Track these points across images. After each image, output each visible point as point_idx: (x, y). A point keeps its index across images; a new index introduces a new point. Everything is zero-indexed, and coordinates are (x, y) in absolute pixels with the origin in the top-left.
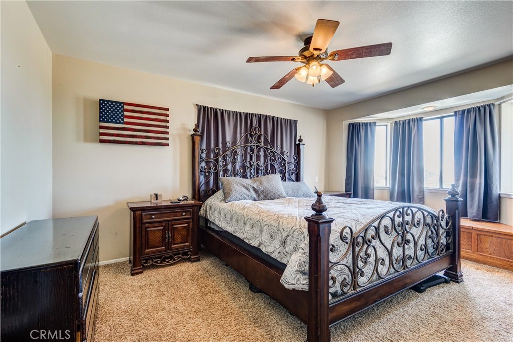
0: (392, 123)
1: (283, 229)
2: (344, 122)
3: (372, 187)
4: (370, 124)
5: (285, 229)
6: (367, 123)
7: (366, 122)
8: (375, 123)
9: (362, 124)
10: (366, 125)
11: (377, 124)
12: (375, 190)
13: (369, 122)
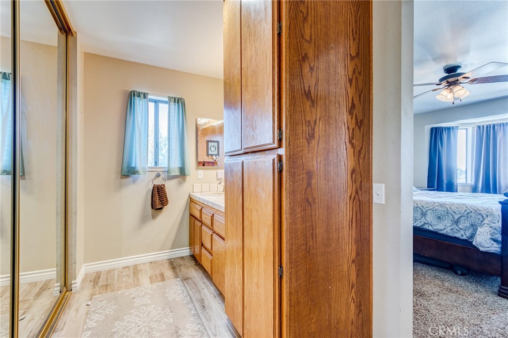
0: (473, 127)
1: (454, 212)
2: (426, 126)
3: (455, 184)
4: (453, 128)
5: (456, 212)
6: (450, 127)
7: (448, 126)
8: (458, 127)
9: (445, 128)
10: (449, 129)
11: (459, 128)
12: (458, 187)
13: (452, 126)
